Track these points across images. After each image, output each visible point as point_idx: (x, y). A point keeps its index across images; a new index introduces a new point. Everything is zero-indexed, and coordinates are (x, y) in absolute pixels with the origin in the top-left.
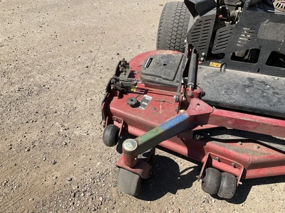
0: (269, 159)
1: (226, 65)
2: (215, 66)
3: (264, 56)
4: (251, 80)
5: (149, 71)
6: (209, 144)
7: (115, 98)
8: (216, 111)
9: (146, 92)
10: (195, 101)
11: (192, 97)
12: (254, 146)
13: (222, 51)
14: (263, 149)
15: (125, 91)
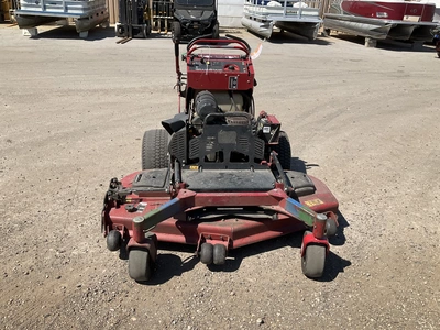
0: (246, 227)
1: (202, 167)
2: (194, 168)
3: (227, 156)
4: (221, 174)
5: (140, 183)
6: (200, 225)
7: (113, 209)
8: (198, 194)
9: (141, 201)
10: (182, 190)
11: (180, 188)
12: (234, 220)
13: (197, 156)
14: (241, 221)
15: (121, 201)
